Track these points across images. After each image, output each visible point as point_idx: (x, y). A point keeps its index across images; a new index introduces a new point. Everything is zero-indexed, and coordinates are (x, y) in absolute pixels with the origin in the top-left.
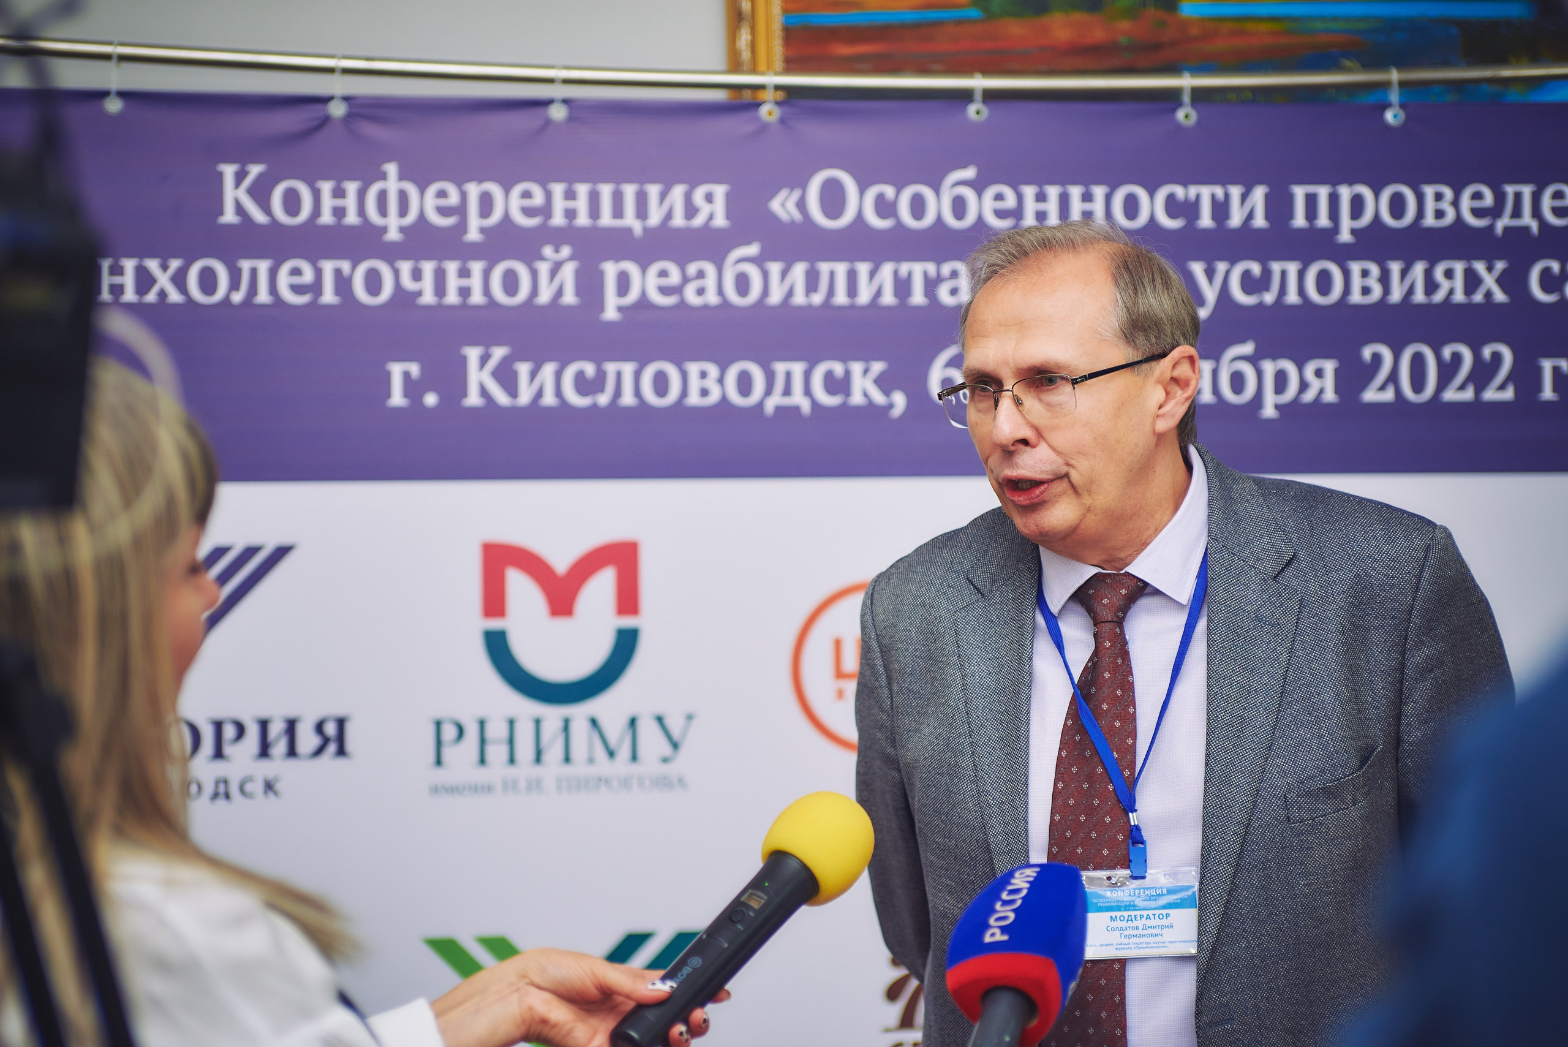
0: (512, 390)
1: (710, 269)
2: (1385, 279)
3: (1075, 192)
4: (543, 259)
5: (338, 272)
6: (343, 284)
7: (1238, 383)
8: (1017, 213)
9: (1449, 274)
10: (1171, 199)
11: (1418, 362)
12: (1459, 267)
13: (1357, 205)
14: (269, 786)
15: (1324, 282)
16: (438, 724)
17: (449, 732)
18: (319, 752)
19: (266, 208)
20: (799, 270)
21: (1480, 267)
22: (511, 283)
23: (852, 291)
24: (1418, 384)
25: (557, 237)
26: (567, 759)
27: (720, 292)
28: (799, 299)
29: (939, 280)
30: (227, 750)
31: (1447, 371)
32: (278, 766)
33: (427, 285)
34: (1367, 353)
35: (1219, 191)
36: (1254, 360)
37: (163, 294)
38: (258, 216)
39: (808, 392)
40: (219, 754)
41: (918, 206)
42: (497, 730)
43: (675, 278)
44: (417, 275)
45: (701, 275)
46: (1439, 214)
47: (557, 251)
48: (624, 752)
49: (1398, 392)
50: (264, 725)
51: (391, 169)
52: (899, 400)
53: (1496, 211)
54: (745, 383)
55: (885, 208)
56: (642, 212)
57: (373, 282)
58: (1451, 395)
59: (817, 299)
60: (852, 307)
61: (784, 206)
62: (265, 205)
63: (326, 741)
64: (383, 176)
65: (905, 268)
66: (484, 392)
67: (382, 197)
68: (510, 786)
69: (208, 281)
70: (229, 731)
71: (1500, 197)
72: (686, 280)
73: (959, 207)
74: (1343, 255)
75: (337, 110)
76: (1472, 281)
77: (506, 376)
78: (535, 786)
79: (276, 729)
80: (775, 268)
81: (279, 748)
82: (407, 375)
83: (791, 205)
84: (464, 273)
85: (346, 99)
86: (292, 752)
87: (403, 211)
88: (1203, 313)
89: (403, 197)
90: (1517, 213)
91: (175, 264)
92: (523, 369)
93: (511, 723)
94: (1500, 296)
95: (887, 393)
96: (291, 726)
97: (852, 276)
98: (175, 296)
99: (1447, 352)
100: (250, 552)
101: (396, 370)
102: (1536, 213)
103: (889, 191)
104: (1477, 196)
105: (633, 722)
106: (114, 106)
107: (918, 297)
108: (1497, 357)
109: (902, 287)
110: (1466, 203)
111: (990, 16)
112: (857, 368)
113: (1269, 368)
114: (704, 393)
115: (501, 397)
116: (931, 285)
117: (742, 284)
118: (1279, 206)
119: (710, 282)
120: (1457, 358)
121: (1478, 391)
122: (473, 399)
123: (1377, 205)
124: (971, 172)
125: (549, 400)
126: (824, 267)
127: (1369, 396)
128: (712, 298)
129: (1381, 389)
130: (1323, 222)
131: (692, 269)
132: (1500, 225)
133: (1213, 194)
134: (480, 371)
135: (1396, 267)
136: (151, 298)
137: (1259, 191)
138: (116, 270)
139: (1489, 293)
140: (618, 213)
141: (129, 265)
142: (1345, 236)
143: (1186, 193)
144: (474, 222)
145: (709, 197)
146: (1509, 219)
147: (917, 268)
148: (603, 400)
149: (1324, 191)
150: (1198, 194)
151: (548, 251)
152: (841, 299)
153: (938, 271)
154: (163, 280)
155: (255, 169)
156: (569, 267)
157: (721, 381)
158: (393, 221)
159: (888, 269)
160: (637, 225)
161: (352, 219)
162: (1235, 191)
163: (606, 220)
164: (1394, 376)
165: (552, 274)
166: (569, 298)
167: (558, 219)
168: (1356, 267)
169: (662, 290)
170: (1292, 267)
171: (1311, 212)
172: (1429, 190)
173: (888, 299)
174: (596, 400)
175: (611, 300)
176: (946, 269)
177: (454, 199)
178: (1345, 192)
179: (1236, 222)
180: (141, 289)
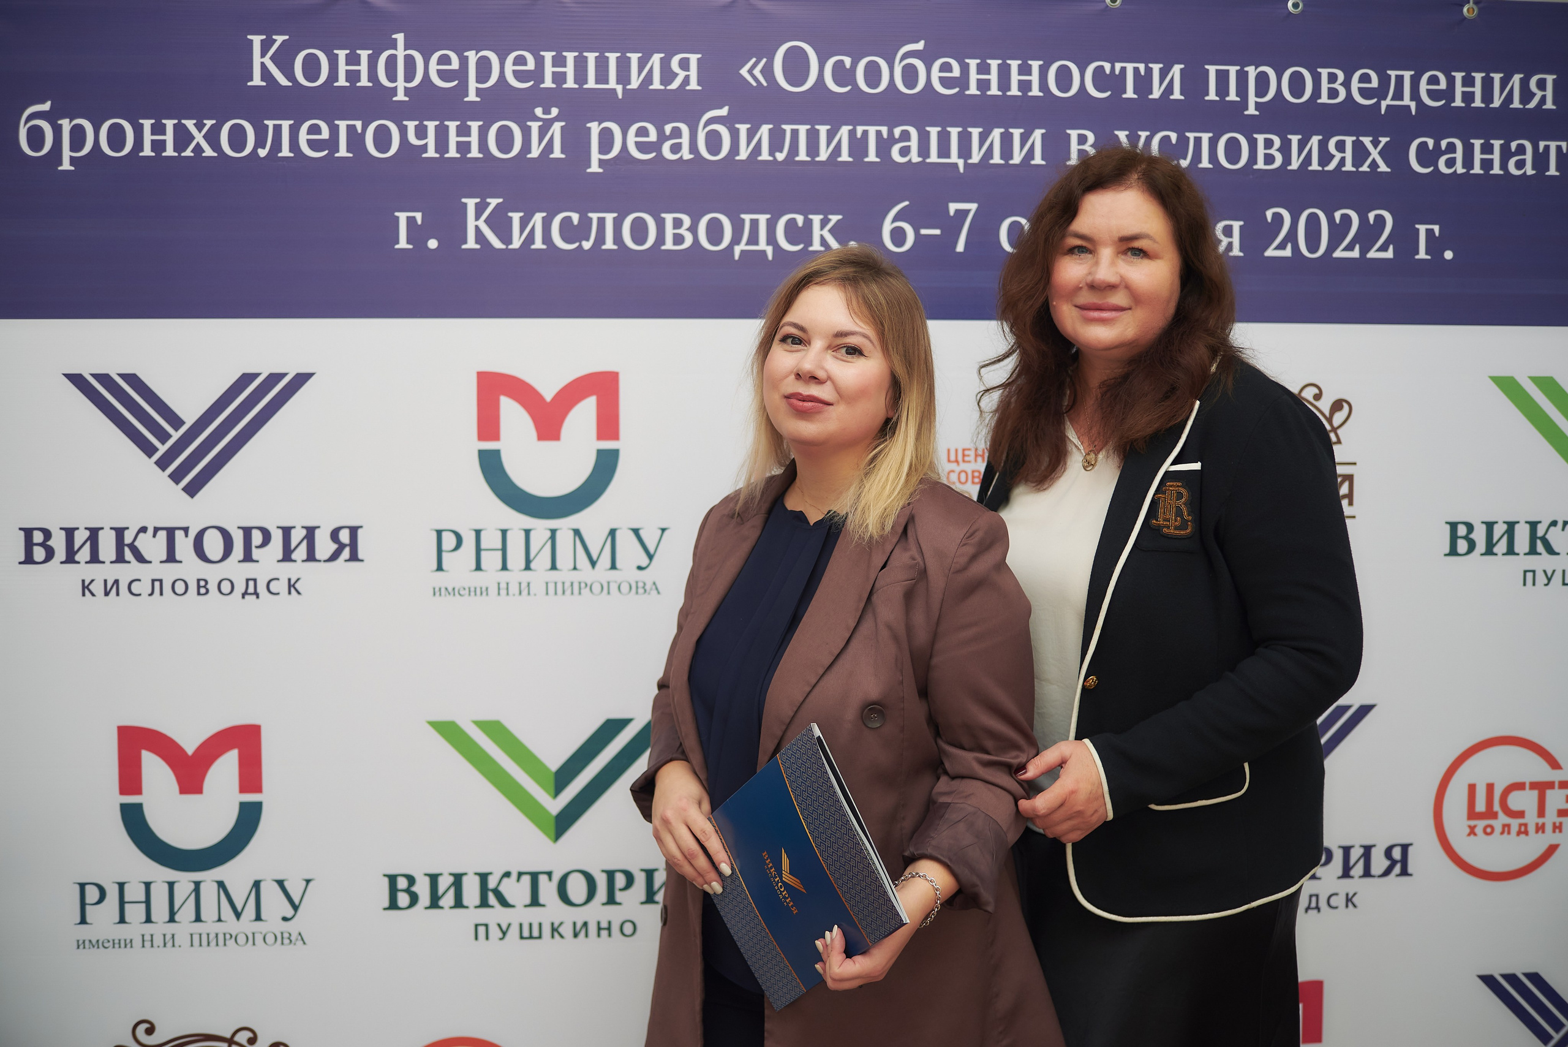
0: (505, 235)
1: (685, 129)
2: (1285, 149)
3: (1014, 64)
4: (536, 118)
5: (351, 129)
6: (356, 140)
8: (963, 81)
9: (1340, 147)
10: (1099, 70)
11: (1313, 224)
12: (1349, 140)
13: (1262, 82)
14: (291, 586)
15: (1233, 150)
16: (439, 533)
17: (449, 541)
18: (334, 557)
19: (290, 76)
20: (765, 130)
21: (1367, 141)
22: (505, 140)
23: (813, 149)
24: (1313, 243)
25: (547, 99)
26: (554, 567)
27: (693, 148)
28: (765, 156)
29: (892, 140)
30: (256, 553)
31: (1338, 232)
32: (298, 568)
33: (431, 140)
34: (1269, 214)
35: (1142, 67)
37: (198, 149)
38: (283, 81)
39: (772, 240)
40: (248, 558)
41: (873, 75)
42: (492, 540)
43: (653, 136)
44: (421, 133)
45: (677, 133)
46: (1333, 93)
47: (547, 111)
48: (605, 561)
49: (1296, 249)
50: (287, 531)
51: (400, 37)
53: (1380, 93)
54: (715, 231)
55: (843, 75)
56: (623, 77)
57: (382, 139)
58: (1338, 254)
59: (780, 157)
60: (813, 162)
61: (751, 72)
62: (288, 72)
63: (341, 547)
64: (393, 45)
65: (860, 129)
66: (480, 236)
67: (391, 61)
68: (503, 589)
69: (238, 138)
70: (257, 538)
71: (1384, 80)
72: (662, 138)
73: (910, 76)
74: (1250, 127)
76: (1361, 154)
77: (500, 224)
78: (525, 589)
79: (297, 535)
80: (743, 128)
81: (301, 553)
82: (411, 221)
83: (757, 72)
84: (464, 131)
86: (311, 557)
87: (409, 76)
89: (410, 62)
90: (1399, 95)
91: (209, 123)
92: (516, 217)
93: (504, 532)
94: (1383, 168)
96: (310, 532)
97: (813, 136)
98: (209, 152)
99: (1337, 215)
100: (274, 378)
101: (403, 217)
102: (1415, 95)
103: (848, 61)
104: (1365, 78)
105: (612, 533)
107: (872, 157)
108: (1380, 220)
109: (858, 146)
110: (1355, 84)
112: (816, 219)
114: (678, 239)
115: (497, 244)
116: (883, 146)
117: (714, 143)
118: (1194, 81)
119: (685, 140)
120: (1346, 219)
121: (1364, 251)
122: (471, 244)
123: (1279, 84)
124: (920, 46)
125: (538, 244)
126: (788, 128)
127: (1270, 252)
128: (686, 154)
129: (1281, 246)
130: (1233, 96)
131: (668, 128)
132: (1384, 104)
133: (1136, 70)
134: (477, 218)
135: (1295, 139)
136: (188, 153)
137: (1177, 69)
138: (158, 129)
139: (1374, 164)
140: (602, 77)
141: (170, 124)
142: (1252, 110)
143: (1113, 68)
144: (473, 85)
145: (684, 64)
146: (1393, 99)
147: (872, 130)
148: (587, 245)
149: (1233, 70)
150: (1123, 70)
151: (539, 111)
152: (802, 156)
153: (891, 133)
154: (199, 138)
155: (280, 39)
156: (557, 127)
157: (693, 229)
158: (401, 84)
159: (845, 130)
160: (619, 89)
161: (364, 82)
162: (1156, 68)
163: (591, 84)
164: (1292, 236)
165: (543, 132)
166: (557, 153)
167: (548, 83)
168: (1260, 138)
169: (640, 147)
170: (1205, 137)
171: (1222, 89)
172: (1324, 72)
173: (845, 157)
174: (580, 246)
175: (595, 156)
176: (897, 132)
177: (455, 65)
178: (1252, 71)
179: (1156, 94)
180: (180, 146)
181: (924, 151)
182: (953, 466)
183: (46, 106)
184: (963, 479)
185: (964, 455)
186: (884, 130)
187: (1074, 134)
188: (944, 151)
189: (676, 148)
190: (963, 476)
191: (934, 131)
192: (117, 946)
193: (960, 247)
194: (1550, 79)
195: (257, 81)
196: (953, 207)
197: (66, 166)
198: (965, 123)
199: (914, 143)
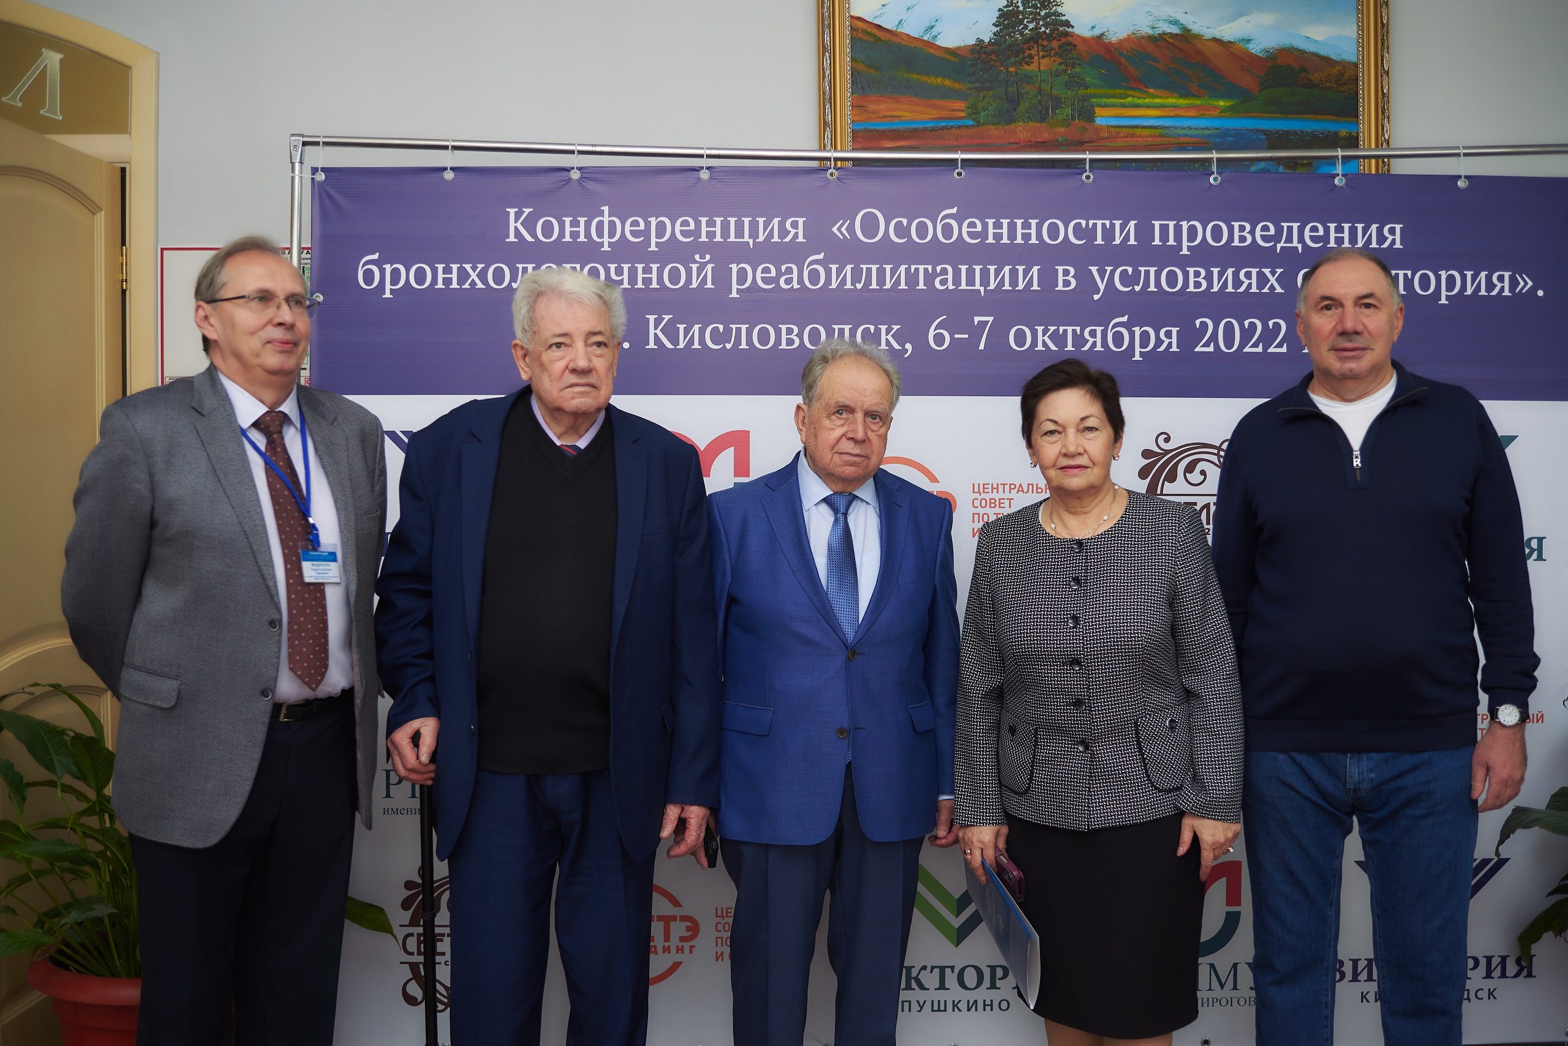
0: (674, 339)
1: (795, 268)
2: (1209, 277)
3: (1019, 222)
4: (696, 262)
7: (1118, 339)
8: (984, 234)
9: (1248, 275)
10: (1078, 225)
11: (1229, 330)
12: (1254, 271)
13: (1192, 231)
15: (1172, 279)
19: (534, 235)
20: (849, 268)
21: (1267, 271)
22: (674, 276)
23: (881, 280)
24: (1229, 342)
25: (703, 249)
27: (800, 280)
28: (849, 286)
29: (935, 275)
31: (1247, 335)
33: (626, 276)
34: (1198, 322)
35: (1107, 223)
36: (1128, 326)
37: (473, 283)
38: (529, 238)
41: (922, 230)
43: (773, 274)
44: (619, 271)
45: (789, 271)
46: (1243, 239)
47: (702, 257)
49: (1217, 346)
51: (606, 209)
52: (908, 346)
53: (1277, 238)
54: (815, 336)
55: (901, 231)
56: (754, 234)
58: (1247, 350)
59: (859, 286)
60: (881, 290)
61: (839, 230)
62: (532, 232)
64: (602, 214)
65: (913, 267)
66: (657, 340)
67: (600, 225)
69: (499, 276)
71: (1279, 230)
72: (779, 274)
73: (947, 230)
74: (1184, 263)
75: (575, 175)
76: (1262, 280)
77: (671, 332)
80: (834, 267)
83: (843, 229)
84: (647, 270)
85: (579, 169)
87: (612, 234)
88: (1096, 297)
89: (612, 225)
90: (1289, 239)
91: (480, 266)
92: (682, 327)
94: (1279, 290)
95: (902, 344)
97: (881, 273)
98: (480, 285)
99: (1246, 323)
102: (1301, 239)
103: (905, 221)
104: (1265, 228)
106: (449, 175)
107: (921, 286)
108: (1277, 326)
109: (912, 278)
110: (1258, 232)
111: (978, 124)
112: (883, 328)
113: (1137, 331)
114: (790, 342)
115: (669, 345)
116: (929, 278)
117: (814, 277)
118: (1144, 232)
119: (795, 276)
120: (1253, 326)
121: (1265, 348)
122: (651, 345)
123: (1204, 233)
124: (954, 211)
125: (696, 346)
126: (864, 267)
127: (1198, 349)
128: (796, 286)
129: (1207, 345)
130: (1171, 242)
131: (783, 268)
132: (1279, 246)
133: (1104, 225)
134: (656, 328)
135: (1216, 271)
136: (466, 286)
137: (1132, 223)
138: (447, 270)
139: (1272, 287)
140: (739, 233)
141: (455, 267)
142: (1185, 251)
143: (1087, 224)
144: (653, 240)
145: (795, 225)
146: (1285, 243)
147: (921, 268)
148: (729, 346)
149: (1172, 224)
150: (1095, 225)
151: (697, 257)
152: (874, 286)
153: (934, 269)
154: (474, 276)
155: (527, 211)
156: (709, 267)
157: (800, 335)
158: (606, 240)
159: (903, 268)
160: (751, 241)
161: (582, 238)
162: (1118, 223)
163: (732, 239)
164: (1214, 337)
165: (700, 271)
166: (709, 285)
167: (704, 238)
168: (1191, 270)
169: (765, 280)
170: (1152, 270)
171: (1164, 236)
172: (1236, 225)
173: (903, 286)
174: (724, 346)
175: (735, 286)
176: (938, 269)
177: (642, 227)
178: (1185, 225)
179: (1117, 241)
180: (461, 281)
181: (957, 281)
182: (977, 495)
183: (376, 256)
184: (983, 504)
185: (984, 488)
186: (930, 267)
187: (1060, 269)
188: (971, 281)
189: (789, 281)
190: (983, 502)
191: (964, 268)
192: (409, 813)
193: (982, 347)
194: (1398, 227)
195: (512, 238)
196: (977, 319)
197: (388, 295)
198: (985, 263)
199: (950, 276)
